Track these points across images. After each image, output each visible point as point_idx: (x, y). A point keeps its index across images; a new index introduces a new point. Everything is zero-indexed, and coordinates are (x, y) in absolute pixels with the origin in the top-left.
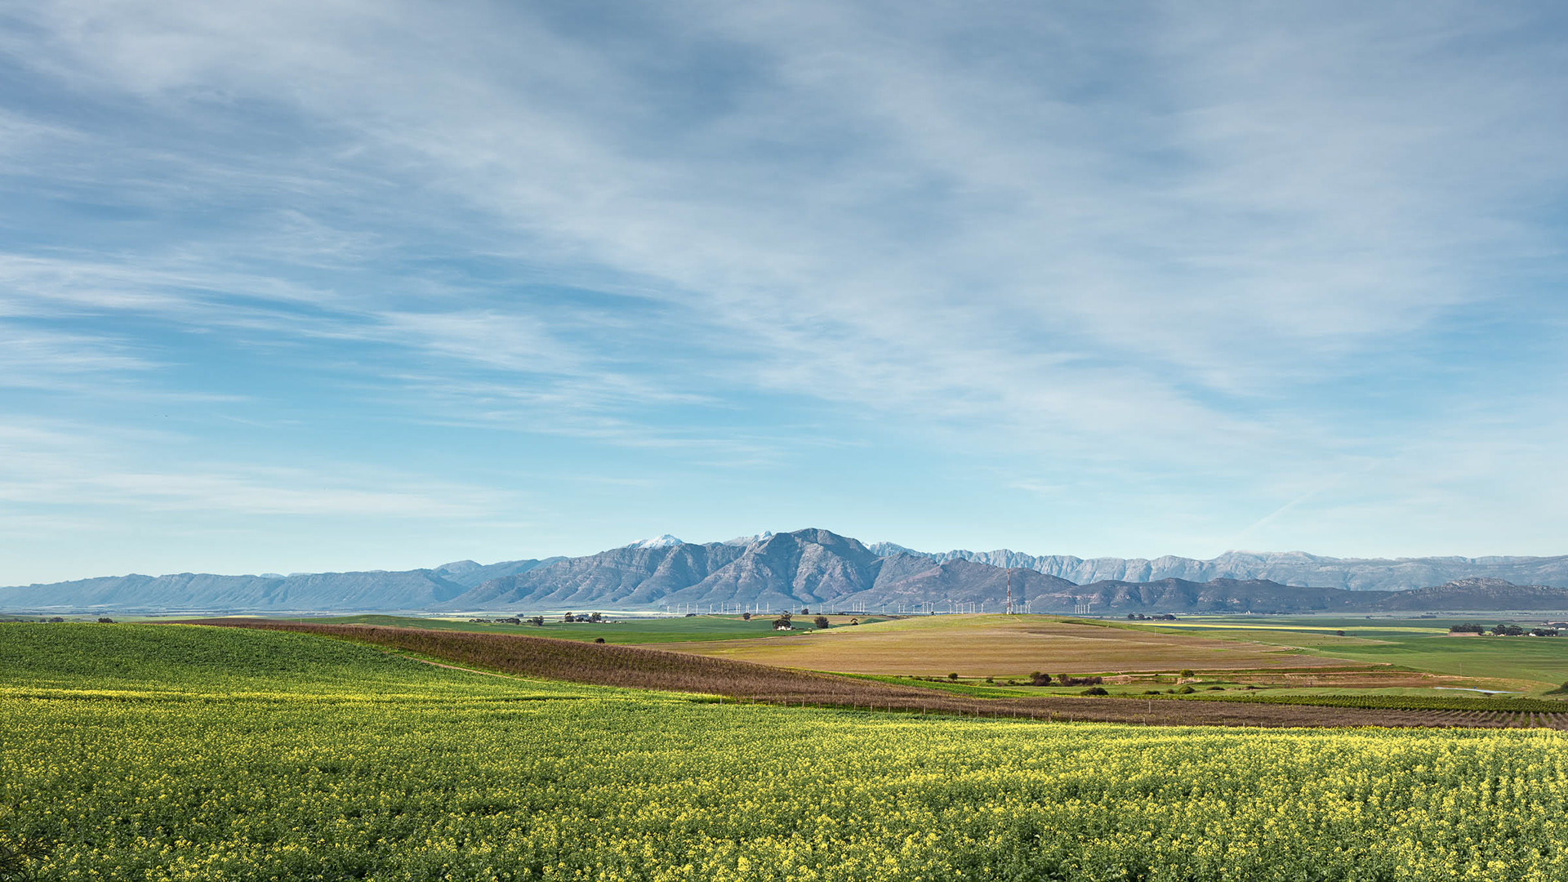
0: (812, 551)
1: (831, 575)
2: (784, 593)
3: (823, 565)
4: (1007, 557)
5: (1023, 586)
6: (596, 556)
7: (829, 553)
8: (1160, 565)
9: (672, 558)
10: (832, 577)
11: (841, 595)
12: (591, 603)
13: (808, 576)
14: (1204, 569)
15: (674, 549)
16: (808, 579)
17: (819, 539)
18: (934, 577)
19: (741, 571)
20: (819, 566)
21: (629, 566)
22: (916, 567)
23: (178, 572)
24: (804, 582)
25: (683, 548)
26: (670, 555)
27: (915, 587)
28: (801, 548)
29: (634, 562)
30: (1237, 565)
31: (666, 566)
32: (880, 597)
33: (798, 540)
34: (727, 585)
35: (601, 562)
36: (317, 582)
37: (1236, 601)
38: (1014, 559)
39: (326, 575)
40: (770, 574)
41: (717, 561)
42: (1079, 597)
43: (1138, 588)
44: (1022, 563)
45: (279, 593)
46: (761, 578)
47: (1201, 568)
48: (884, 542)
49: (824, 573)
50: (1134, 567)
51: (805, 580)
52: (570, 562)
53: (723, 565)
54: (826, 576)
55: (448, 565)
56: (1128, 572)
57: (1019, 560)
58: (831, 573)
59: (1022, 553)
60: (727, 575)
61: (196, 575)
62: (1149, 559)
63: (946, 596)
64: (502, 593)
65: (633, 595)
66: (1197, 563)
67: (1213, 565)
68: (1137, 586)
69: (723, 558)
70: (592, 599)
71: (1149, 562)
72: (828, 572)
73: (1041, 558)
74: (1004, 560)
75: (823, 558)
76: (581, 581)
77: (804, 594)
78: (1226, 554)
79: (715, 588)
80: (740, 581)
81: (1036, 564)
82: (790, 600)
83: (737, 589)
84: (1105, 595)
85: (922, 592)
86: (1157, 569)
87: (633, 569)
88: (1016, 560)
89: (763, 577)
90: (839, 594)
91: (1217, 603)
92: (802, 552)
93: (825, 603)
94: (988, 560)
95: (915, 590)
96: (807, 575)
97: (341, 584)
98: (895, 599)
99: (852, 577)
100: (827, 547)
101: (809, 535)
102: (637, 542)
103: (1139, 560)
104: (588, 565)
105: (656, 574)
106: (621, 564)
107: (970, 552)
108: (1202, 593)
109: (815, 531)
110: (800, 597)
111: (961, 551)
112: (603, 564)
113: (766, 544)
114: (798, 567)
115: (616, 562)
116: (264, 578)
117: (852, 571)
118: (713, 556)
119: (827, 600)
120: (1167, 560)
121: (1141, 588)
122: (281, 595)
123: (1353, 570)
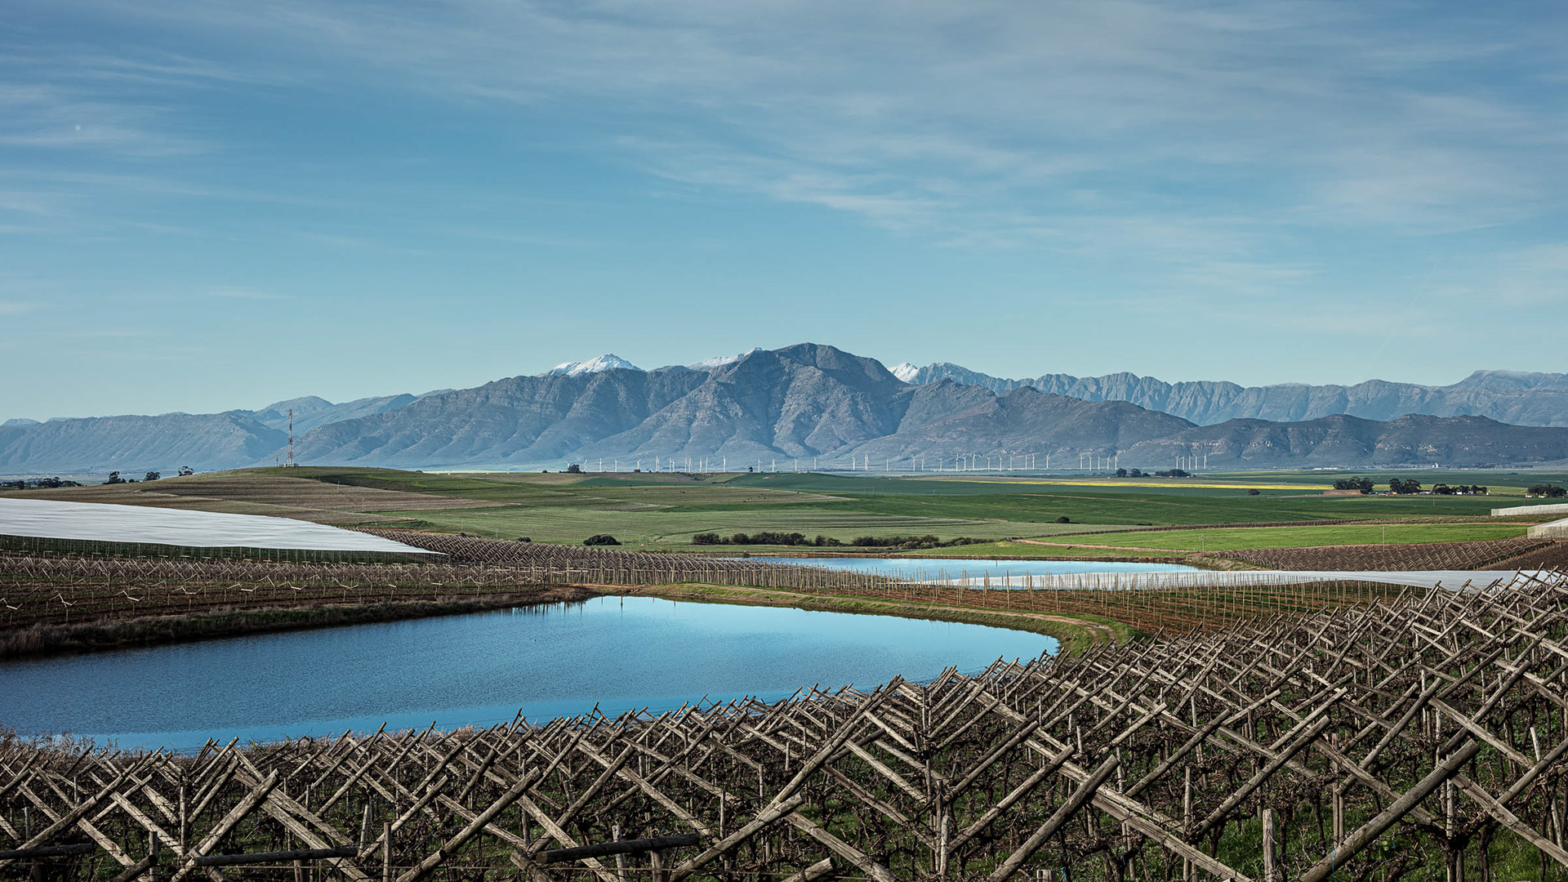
0: (806, 378)
1: (833, 415)
2: (760, 441)
3: (822, 399)
4: (1129, 385)
6: (479, 389)
7: (831, 381)
8: (1361, 395)
9: (594, 391)
10: (834, 417)
11: (845, 444)
12: (472, 458)
13: (798, 417)
14: (1427, 400)
15: (599, 376)
16: (797, 421)
17: (818, 359)
18: (985, 416)
19: (697, 408)
20: (815, 401)
21: (530, 403)
22: (963, 401)
24: (792, 426)
25: (612, 375)
26: (592, 386)
27: (956, 431)
28: (789, 374)
29: (537, 397)
30: (1478, 394)
31: (585, 403)
32: (903, 447)
33: (785, 362)
34: (675, 431)
35: (487, 398)
36: (74, 431)
37: (1431, 449)
38: (1139, 386)
39: (86, 422)
40: (740, 414)
41: (664, 395)
42: (1195, 445)
43: (1287, 431)
44: (1151, 393)
45: (17, 449)
46: (726, 421)
47: (1422, 399)
48: (941, 362)
49: (824, 411)
50: (1322, 398)
51: (793, 421)
52: (442, 398)
53: (672, 401)
54: (825, 416)
55: (282, 403)
56: (1311, 406)
57: (1146, 389)
58: (833, 411)
60: (675, 416)
63: (1000, 445)
64: (341, 446)
65: (533, 447)
66: (1418, 390)
67: (1440, 393)
68: (1284, 427)
69: (672, 390)
72: (829, 410)
74: (1123, 388)
75: (823, 388)
76: (456, 426)
77: (790, 444)
78: (1473, 377)
80: (695, 424)
81: (1172, 395)
82: (767, 452)
83: (689, 436)
84: (1235, 441)
85: (964, 439)
86: (1357, 401)
87: (535, 408)
88: (1142, 389)
89: (729, 417)
90: (843, 443)
91: (1403, 453)
92: (791, 380)
93: (821, 457)
94: (1099, 389)
95: (954, 436)
96: (797, 413)
97: (109, 433)
98: (924, 449)
99: (865, 417)
100: (827, 372)
101: (803, 353)
102: (563, 366)
104: (468, 402)
105: (570, 415)
106: (519, 400)
107: (1072, 377)
108: (1382, 437)
109: (813, 347)
110: (784, 449)
112: (491, 401)
113: (736, 368)
114: (784, 402)
115: (511, 398)
117: (865, 407)
118: (657, 386)
119: (824, 452)
120: (1371, 388)
121: (1290, 429)
122: (20, 452)
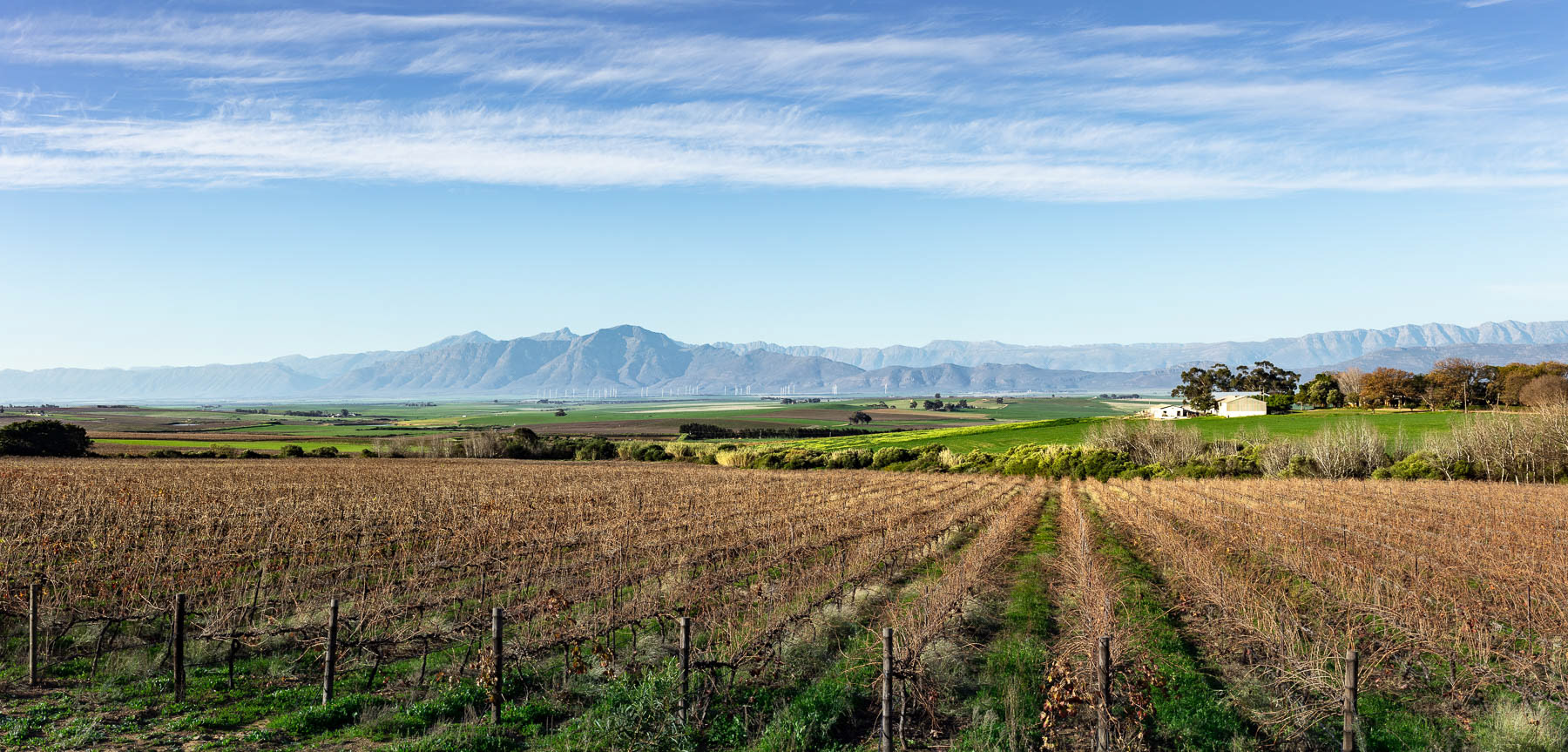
0: (632, 343)
1: (649, 364)
2: (612, 381)
3: (642, 355)
5: (819, 372)
7: (645, 346)
9: (510, 351)
11: (660, 380)
13: (631, 365)
16: (630, 368)
17: (635, 334)
20: (639, 356)
21: (474, 358)
23: (52, 367)
24: (628, 370)
27: (727, 373)
28: (622, 341)
29: (478, 355)
37: (1003, 382)
40: (598, 365)
41: (550, 354)
42: (871, 380)
46: (591, 368)
49: (644, 362)
51: (628, 368)
54: (645, 365)
58: (649, 362)
59: (774, 344)
61: (67, 370)
62: (881, 348)
70: (447, 386)
71: (881, 351)
72: (647, 361)
73: (790, 347)
75: (642, 350)
77: (628, 381)
79: (552, 375)
82: (615, 386)
83: (572, 376)
85: (733, 378)
89: (593, 366)
90: (655, 380)
92: (624, 344)
95: (727, 376)
96: (630, 363)
99: (667, 368)
100: (641, 341)
101: (626, 330)
103: (872, 349)
109: (630, 327)
110: (626, 384)
111: (723, 343)
114: (622, 357)
116: (131, 372)
117: (666, 362)
119: (649, 385)
123: (1052, 355)
